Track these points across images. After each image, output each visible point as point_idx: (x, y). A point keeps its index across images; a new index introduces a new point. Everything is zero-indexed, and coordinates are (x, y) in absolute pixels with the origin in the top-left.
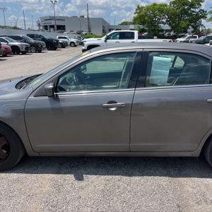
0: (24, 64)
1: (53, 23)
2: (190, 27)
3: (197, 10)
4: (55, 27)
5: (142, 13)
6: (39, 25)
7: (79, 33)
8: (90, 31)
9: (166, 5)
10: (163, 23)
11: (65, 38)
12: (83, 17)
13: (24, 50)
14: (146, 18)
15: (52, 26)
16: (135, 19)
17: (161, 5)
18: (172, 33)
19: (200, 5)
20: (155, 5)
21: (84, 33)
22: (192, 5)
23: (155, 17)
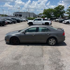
0: (12, 27)
1: (18, 14)
2: (60, 16)
3: (62, 11)
6: (14, 14)
7: (26, 17)
8: (29, 17)
9: (53, 9)
10: (52, 14)
11: (22, 19)
12: (27, 12)
13: (11, 23)
14: (47, 13)
15: (18, 15)
17: (51, 9)
18: (55, 17)
19: (63, 9)
20: (49, 9)
21: (28, 17)
22: (61, 9)
23: (49, 12)
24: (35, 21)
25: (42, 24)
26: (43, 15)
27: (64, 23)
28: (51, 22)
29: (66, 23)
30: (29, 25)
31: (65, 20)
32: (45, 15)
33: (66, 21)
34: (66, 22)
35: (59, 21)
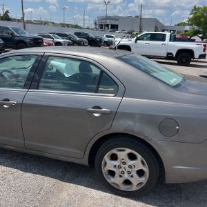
1: (108, 22)
4: (110, 26)
5: (198, 14)
6: (96, 24)
7: (130, 33)
11: (112, 37)
14: (202, 19)
15: (108, 25)
16: (190, 20)
21: (135, 33)
24: (138, 41)
26: (187, 28)
28: (204, 50)
32: (196, 28)
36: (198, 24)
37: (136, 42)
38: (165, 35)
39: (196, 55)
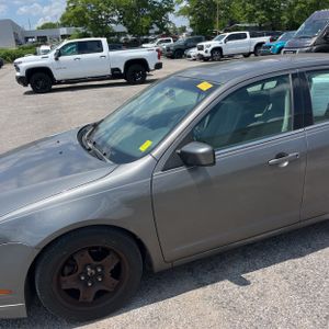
2: (154, 26)
5: (79, 8)
10: (114, 22)
14: (87, 16)
18: (130, 37)
23: (100, 12)
25: (109, 73)
26: (64, 31)
27: (202, 58)
29: (209, 55)
30: (29, 88)
31: (204, 44)
33: (208, 46)
34: (209, 49)
35: (168, 49)
36: (83, 23)
37: (57, 59)
38: (99, 43)
39: (151, 66)
